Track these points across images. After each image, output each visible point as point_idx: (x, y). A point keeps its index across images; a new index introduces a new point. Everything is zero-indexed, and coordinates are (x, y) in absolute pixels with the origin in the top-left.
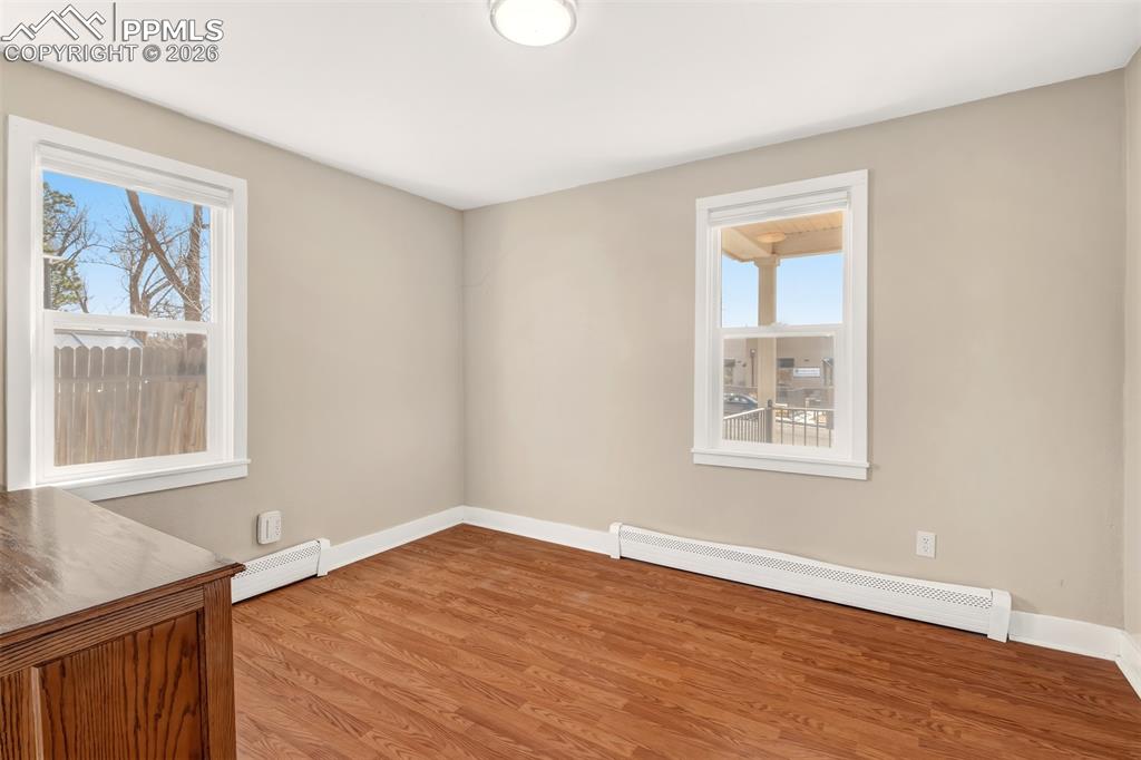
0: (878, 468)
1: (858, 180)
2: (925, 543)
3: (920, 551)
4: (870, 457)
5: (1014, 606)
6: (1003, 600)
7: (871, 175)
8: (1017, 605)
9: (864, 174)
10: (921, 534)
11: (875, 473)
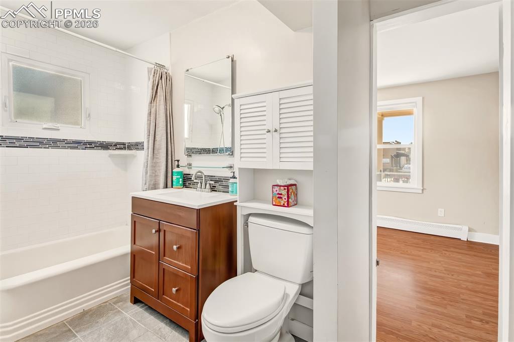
0: (425, 189)
1: (419, 100)
2: (441, 212)
3: (439, 215)
4: (423, 186)
5: (469, 231)
6: (466, 228)
7: (423, 98)
8: (470, 230)
9: (421, 98)
10: (440, 209)
11: (424, 191)
